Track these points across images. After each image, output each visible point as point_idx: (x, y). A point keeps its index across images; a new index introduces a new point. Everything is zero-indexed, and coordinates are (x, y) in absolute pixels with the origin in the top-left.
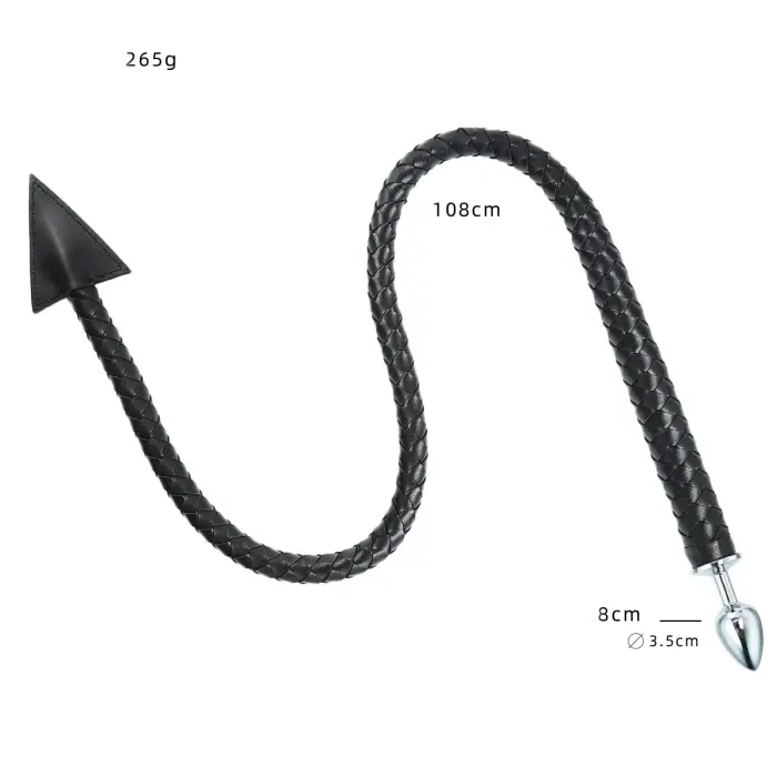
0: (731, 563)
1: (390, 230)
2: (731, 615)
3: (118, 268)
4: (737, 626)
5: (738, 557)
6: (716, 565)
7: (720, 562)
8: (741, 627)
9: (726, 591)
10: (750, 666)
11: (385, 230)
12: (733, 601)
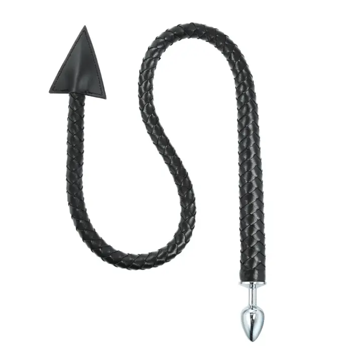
0: (260, 286)
1: (150, 73)
2: (251, 311)
3: (102, 94)
4: (252, 317)
5: (265, 284)
6: (253, 283)
7: (255, 283)
8: (254, 318)
9: (253, 298)
10: (251, 339)
11: (148, 72)
12: (254, 305)
